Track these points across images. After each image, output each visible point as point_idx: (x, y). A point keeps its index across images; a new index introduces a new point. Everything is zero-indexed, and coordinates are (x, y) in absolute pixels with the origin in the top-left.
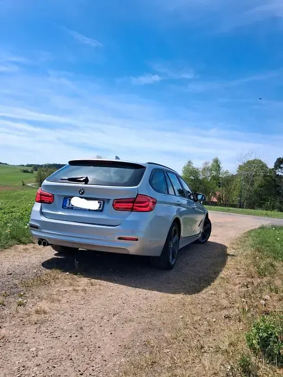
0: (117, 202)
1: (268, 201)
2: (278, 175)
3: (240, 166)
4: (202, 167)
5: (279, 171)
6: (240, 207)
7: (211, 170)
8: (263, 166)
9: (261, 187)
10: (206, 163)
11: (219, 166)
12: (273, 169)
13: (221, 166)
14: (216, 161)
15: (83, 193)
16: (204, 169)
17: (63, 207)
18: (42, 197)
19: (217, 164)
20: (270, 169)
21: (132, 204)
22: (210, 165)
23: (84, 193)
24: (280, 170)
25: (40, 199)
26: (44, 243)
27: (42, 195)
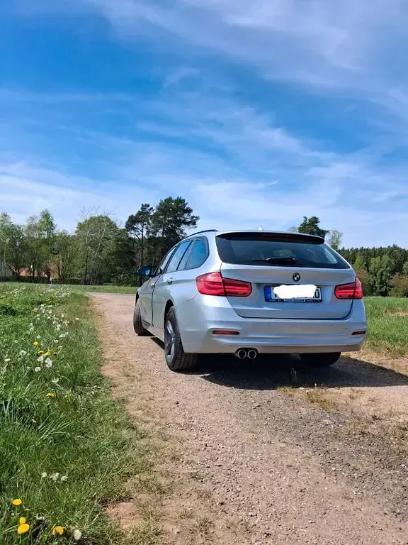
0: (339, 289)
1: (120, 274)
2: (131, 238)
3: (80, 224)
4: (26, 224)
5: (131, 234)
6: (86, 284)
7: (40, 229)
8: (112, 226)
9: (112, 255)
10: (32, 219)
11: (51, 224)
12: (124, 230)
13: (54, 222)
14: (46, 216)
15: (298, 279)
16: (29, 227)
17: (267, 300)
18: (226, 287)
19: (47, 220)
20: (120, 231)
22: (37, 221)
23: (301, 279)
24: (133, 232)
25: (223, 291)
26: (252, 354)
27: (228, 284)
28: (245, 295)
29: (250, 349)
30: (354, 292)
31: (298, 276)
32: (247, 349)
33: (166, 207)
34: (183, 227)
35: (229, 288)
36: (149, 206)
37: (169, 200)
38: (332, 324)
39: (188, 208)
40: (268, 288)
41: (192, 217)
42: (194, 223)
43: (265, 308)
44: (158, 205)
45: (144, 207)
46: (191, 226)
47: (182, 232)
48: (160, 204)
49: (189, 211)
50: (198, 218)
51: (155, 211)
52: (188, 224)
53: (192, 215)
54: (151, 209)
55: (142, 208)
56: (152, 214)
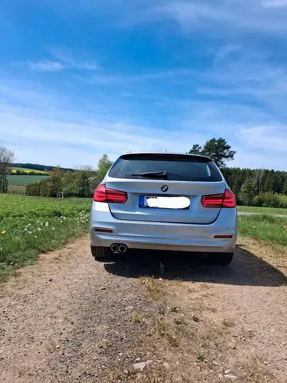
0: (206, 199)
15: (166, 190)
17: (140, 206)
18: (108, 195)
21: (221, 200)
23: (168, 190)
25: (105, 198)
26: (122, 249)
27: (110, 194)
28: (121, 202)
29: (121, 244)
30: (223, 202)
31: (166, 188)
32: (119, 245)
33: (210, 146)
34: (223, 159)
35: (110, 197)
36: (198, 146)
37: (213, 140)
38: (192, 228)
39: (227, 146)
40: (142, 197)
41: (230, 152)
42: (232, 156)
43: (137, 213)
44: (205, 144)
45: (195, 146)
46: (230, 158)
47: (222, 163)
48: (207, 144)
49: (228, 148)
50: (234, 152)
51: (203, 149)
52: (227, 157)
53: (230, 150)
54: (200, 147)
55: (193, 148)
56: (200, 151)
